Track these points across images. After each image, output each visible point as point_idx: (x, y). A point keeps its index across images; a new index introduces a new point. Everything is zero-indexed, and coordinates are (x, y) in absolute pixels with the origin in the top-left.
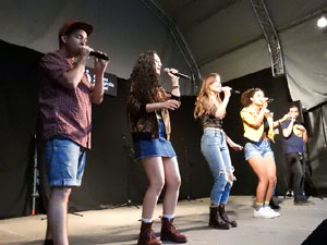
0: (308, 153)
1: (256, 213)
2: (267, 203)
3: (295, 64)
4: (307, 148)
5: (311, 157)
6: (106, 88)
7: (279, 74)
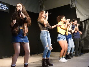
2: (64, 57)
5: (82, 39)
6: (5, 9)
7: (73, 7)
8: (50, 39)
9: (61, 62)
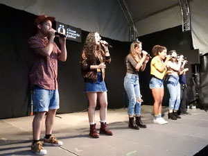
0: (200, 82)
1: (155, 121)
2: (160, 114)
3: (198, 24)
4: (200, 79)
6: (75, 38)
7: (187, 30)
8: (138, 87)
9: (157, 124)
